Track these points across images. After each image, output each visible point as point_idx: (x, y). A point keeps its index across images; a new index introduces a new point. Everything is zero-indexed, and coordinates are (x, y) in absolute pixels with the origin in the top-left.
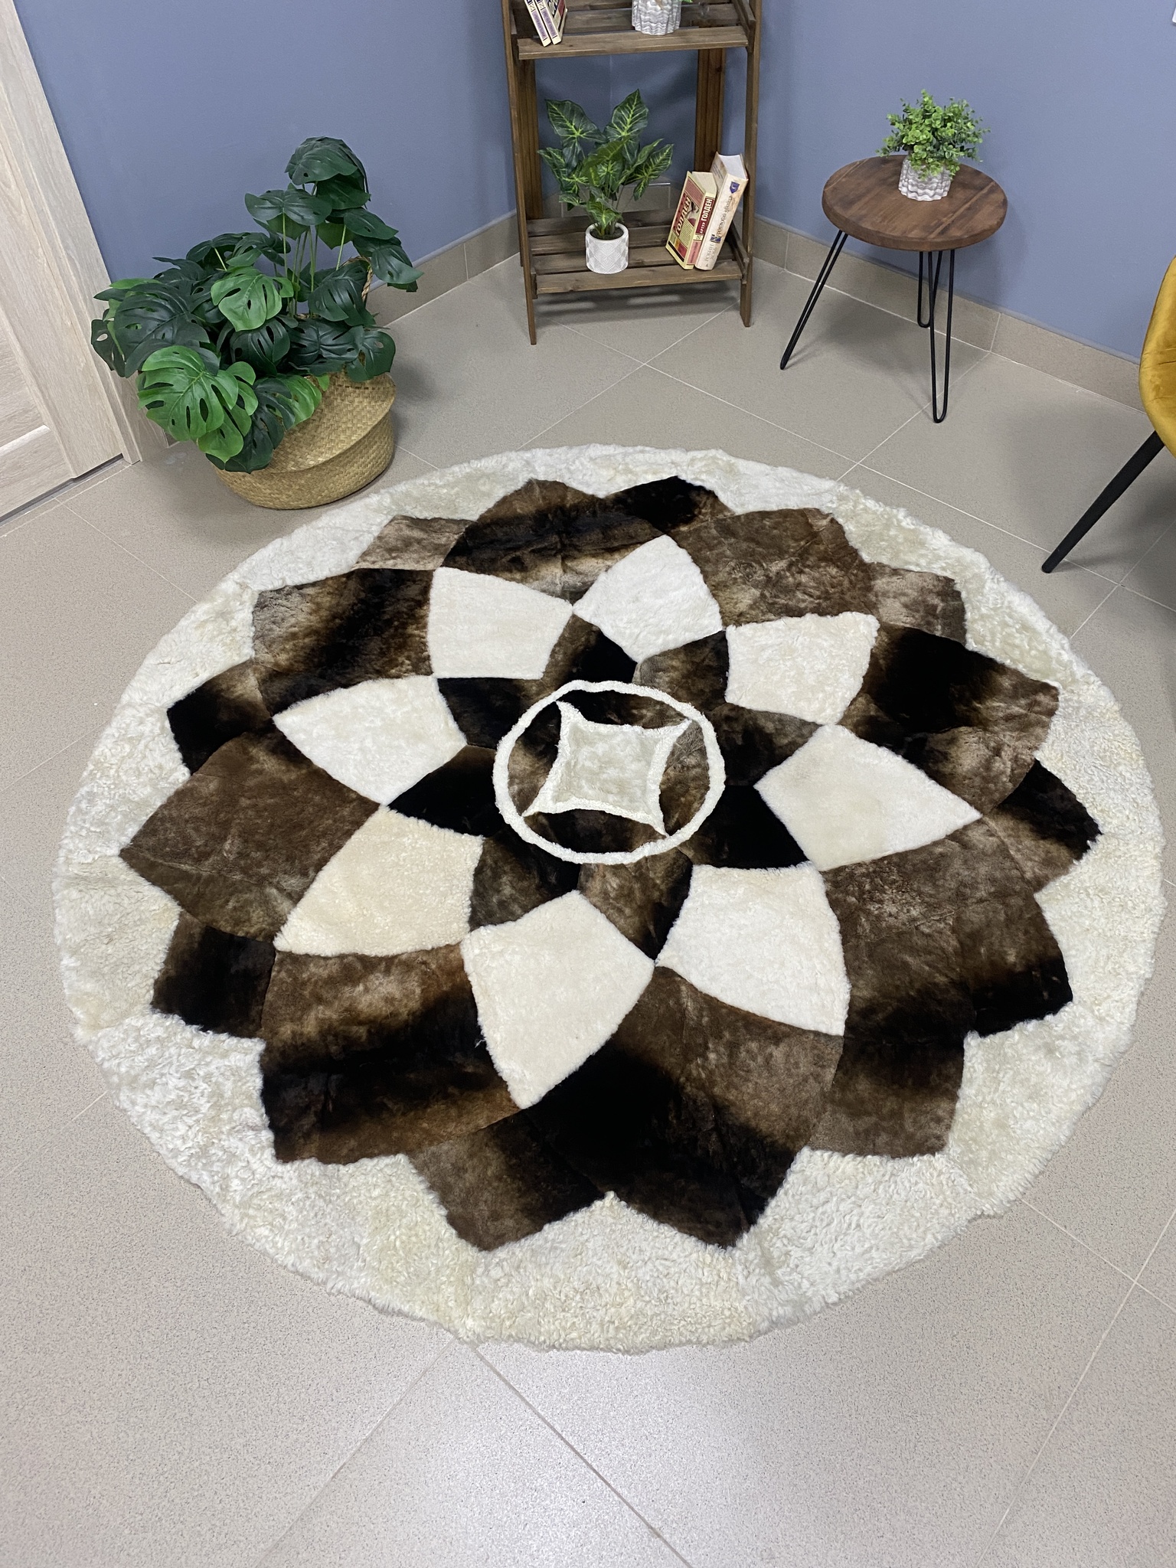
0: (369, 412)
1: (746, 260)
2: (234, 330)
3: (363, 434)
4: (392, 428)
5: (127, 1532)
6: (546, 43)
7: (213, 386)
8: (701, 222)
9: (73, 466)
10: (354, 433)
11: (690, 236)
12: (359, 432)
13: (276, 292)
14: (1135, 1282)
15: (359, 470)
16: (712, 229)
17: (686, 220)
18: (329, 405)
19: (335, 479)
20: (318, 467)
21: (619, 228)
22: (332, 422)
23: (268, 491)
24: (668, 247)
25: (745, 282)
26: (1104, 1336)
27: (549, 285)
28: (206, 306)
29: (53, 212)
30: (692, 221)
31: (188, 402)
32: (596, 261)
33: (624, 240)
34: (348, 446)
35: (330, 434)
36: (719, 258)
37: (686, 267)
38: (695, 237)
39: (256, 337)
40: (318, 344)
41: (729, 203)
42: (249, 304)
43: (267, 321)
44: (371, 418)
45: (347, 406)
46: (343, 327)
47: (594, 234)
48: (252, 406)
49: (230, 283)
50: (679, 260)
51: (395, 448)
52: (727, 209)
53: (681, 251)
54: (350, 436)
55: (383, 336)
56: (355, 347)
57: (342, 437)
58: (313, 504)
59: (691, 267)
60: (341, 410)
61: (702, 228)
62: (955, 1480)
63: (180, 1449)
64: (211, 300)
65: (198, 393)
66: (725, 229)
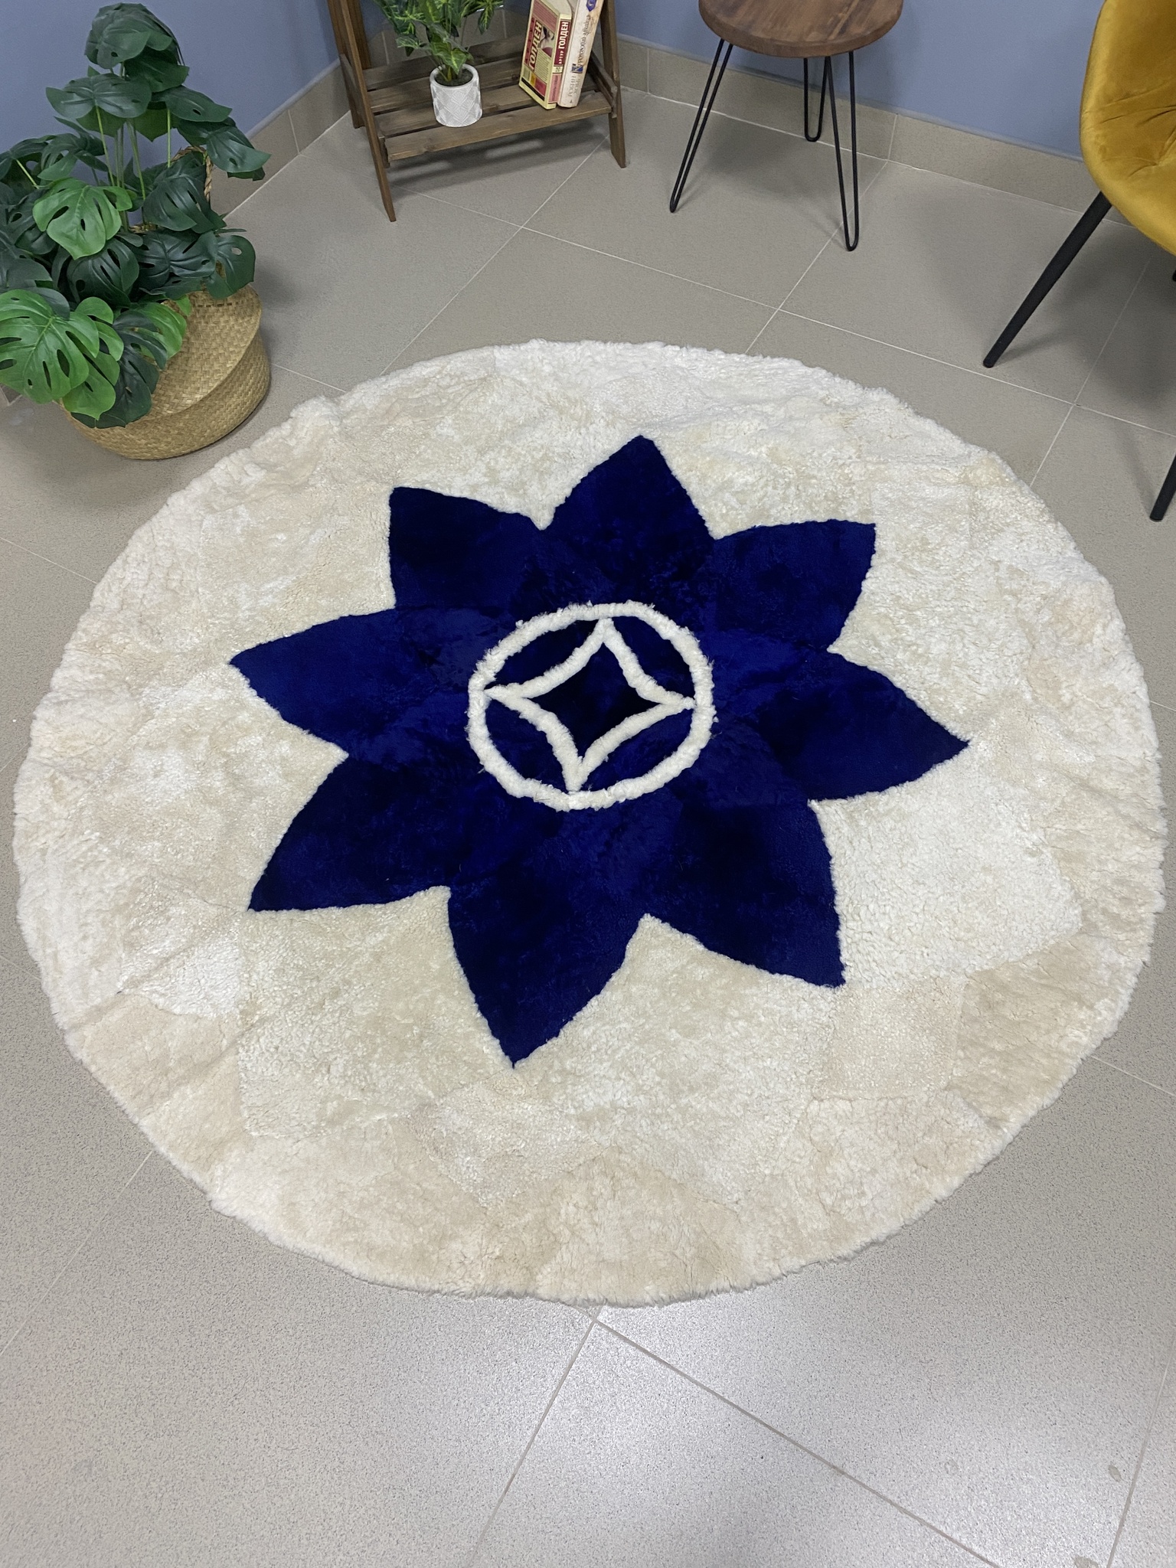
0: (238, 331)
1: (614, 89)
2: (71, 258)
3: (238, 359)
4: (264, 344)
7: (68, 333)
8: (558, 51)
10: (227, 359)
11: (548, 70)
12: (233, 357)
13: (111, 206)
15: (239, 401)
16: (572, 58)
17: (540, 51)
18: (194, 331)
19: (215, 415)
20: (196, 406)
21: (465, 71)
22: (201, 351)
23: (143, 441)
24: (521, 84)
25: (615, 116)
27: (400, 149)
28: (30, 236)
30: (547, 51)
31: (42, 357)
32: (447, 113)
33: (475, 84)
34: (226, 376)
35: (202, 365)
36: (583, 90)
37: (548, 107)
38: (554, 69)
39: (98, 263)
40: (166, 260)
41: (587, 23)
42: (83, 224)
43: (108, 242)
44: (242, 339)
45: (212, 329)
46: (191, 237)
47: (440, 80)
48: (117, 349)
49: (54, 202)
50: (538, 100)
51: (270, 366)
52: (586, 32)
53: (539, 88)
54: (224, 364)
55: (239, 241)
56: (211, 258)
57: (216, 366)
58: (197, 447)
59: (553, 106)
60: (208, 335)
61: (560, 59)
64: (35, 225)
65: (52, 344)
66: (587, 56)
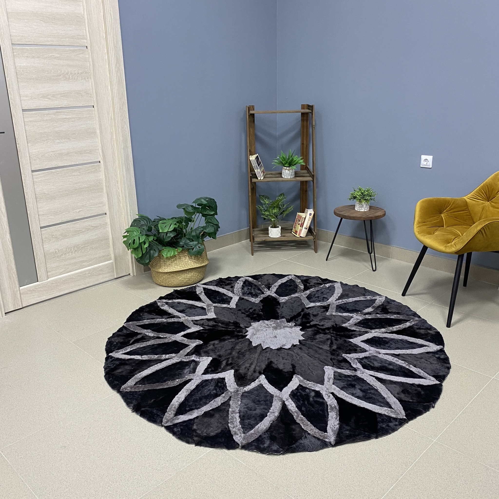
1: (315, 234)
5: (110, 482)
6: (259, 179)
8: (301, 224)
9: (116, 273)
11: (298, 228)
14: (435, 441)
16: (305, 226)
17: (297, 224)
21: (278, 226)
24: (292, 233)
25: (315, 240)
26: (425, 451)
29: (129, 203)
32: (272, 234)
33: (280, 229)
36: (307, 234)
37: (298, 236)
38: (300, 228)
41: (309, 218)
47: (271, 227)
50: (295, 235)
52: (309, 220)
53: (296, 232)
62: (376, 480)
63: (129, 466)
66: (308, 226)
